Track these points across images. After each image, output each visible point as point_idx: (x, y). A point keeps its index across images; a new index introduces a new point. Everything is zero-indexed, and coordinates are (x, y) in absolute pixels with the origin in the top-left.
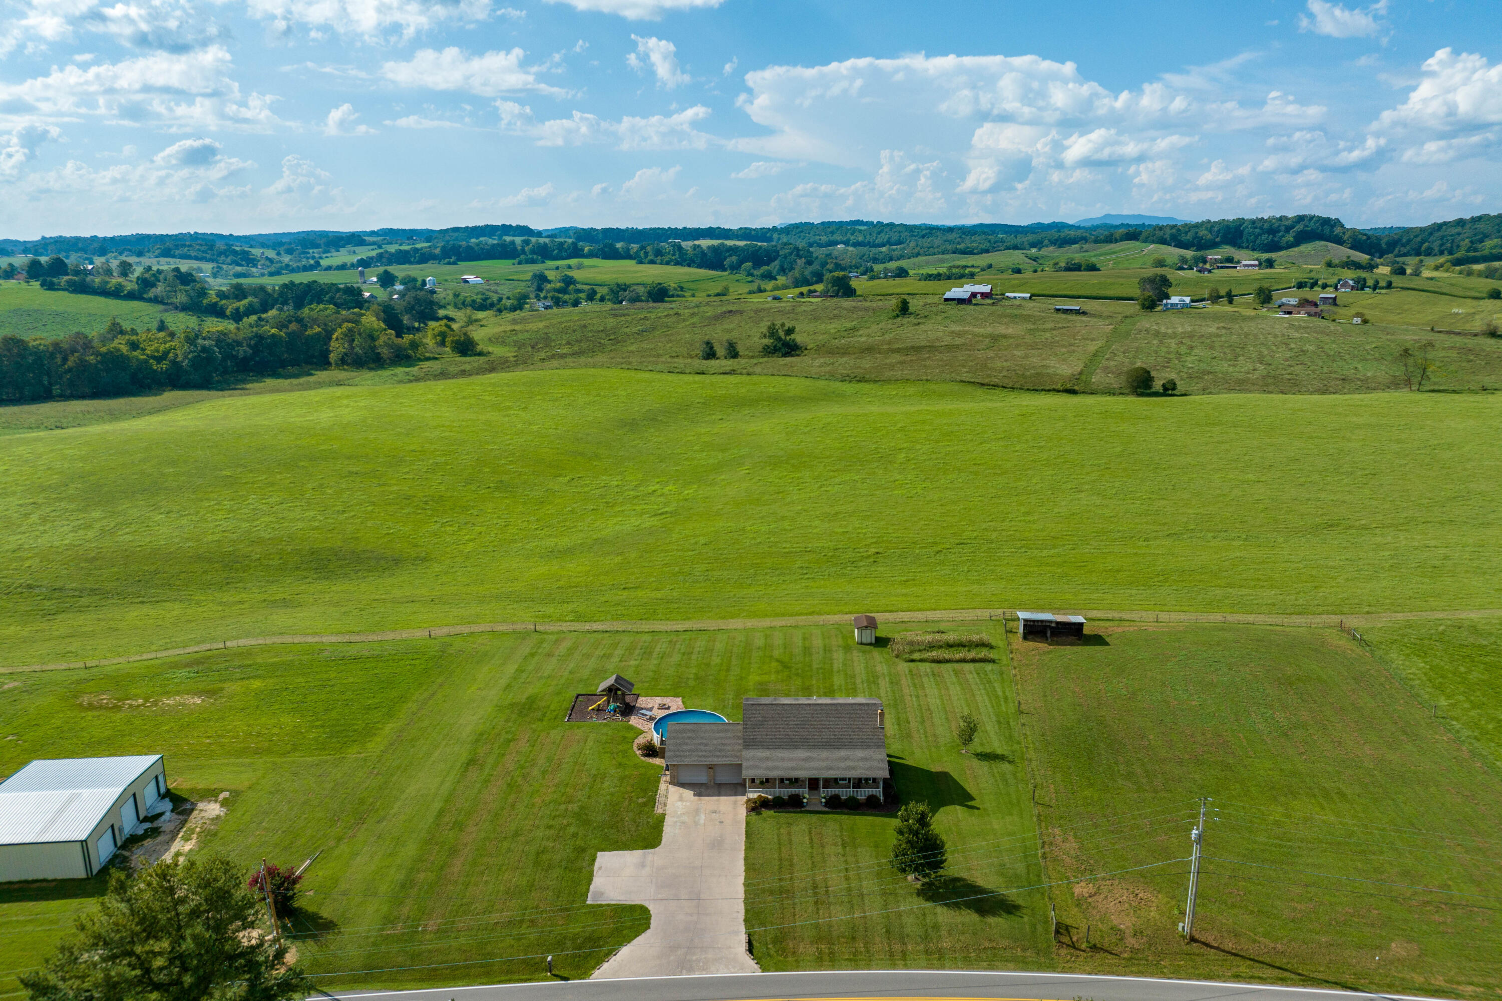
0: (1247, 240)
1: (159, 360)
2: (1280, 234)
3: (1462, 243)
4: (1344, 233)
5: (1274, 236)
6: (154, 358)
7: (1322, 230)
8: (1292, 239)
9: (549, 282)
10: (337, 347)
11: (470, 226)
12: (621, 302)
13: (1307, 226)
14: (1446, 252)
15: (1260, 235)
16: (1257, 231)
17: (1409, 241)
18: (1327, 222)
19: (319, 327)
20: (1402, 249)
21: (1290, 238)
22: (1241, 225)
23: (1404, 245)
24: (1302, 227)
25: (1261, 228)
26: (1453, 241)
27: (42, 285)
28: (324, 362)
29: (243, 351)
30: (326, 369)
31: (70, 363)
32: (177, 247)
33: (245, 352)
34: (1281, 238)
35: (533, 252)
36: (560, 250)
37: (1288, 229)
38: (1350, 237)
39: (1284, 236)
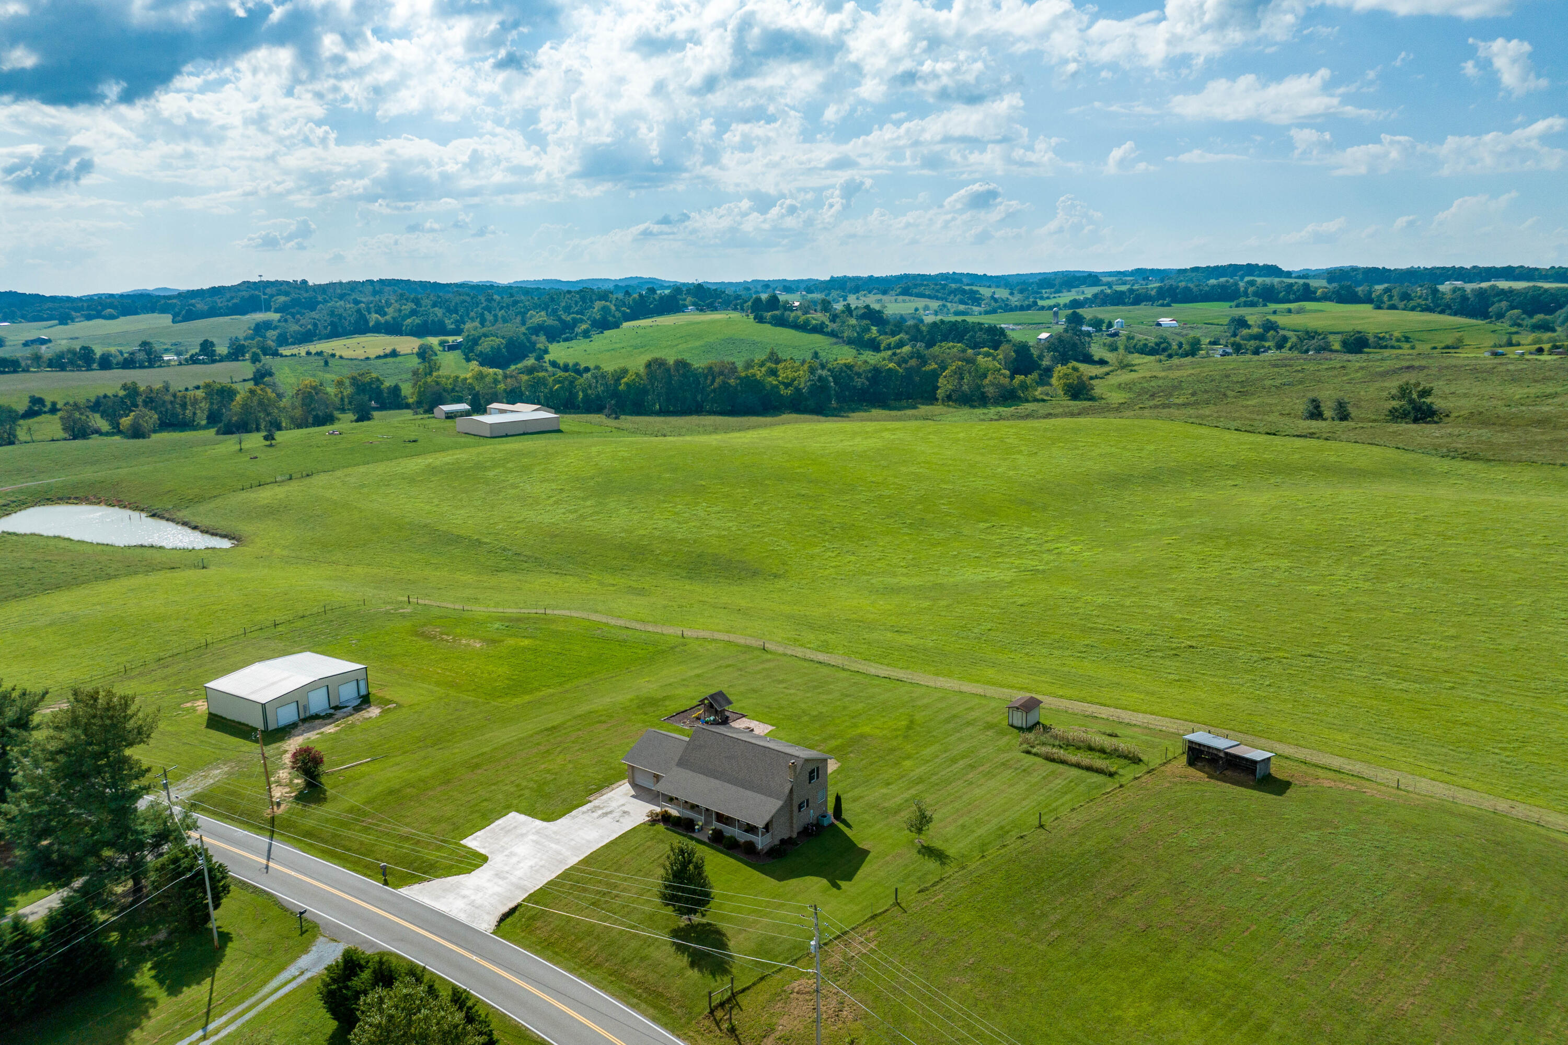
1: (787, 385)
6: (783, 383)
9: (1249, 327)
10: (945, 385)
11: (1212, 265)
12: (1307, 351)
19: (936, 363)
27: (755, 319)
28: (930, 397)
29: (859, 382)
30: (932, 404)
31: (716, 385)
32: (916, 286)
33: (863, 383)
35: (1256, 294)
36: (1288, 293)
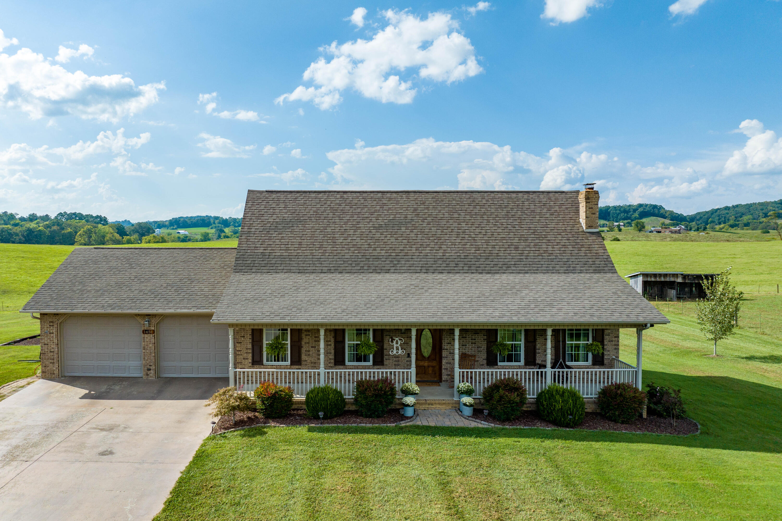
0: (613, 217)
2: (631, 213)
3: (730, 218)
4: (666, 212)
5: (628, 214)
7: (654, 211)
8: (637, 215)
13: (645, 209)
14: (722, 223)
15: (619, 213)
16: (618, 212)
17: (701, 218)
18: (655, 207)
19: (71, 229)
20: (697, 222)
21: (636, 215)
22: (608, 209)
23: (698, 220)
24: (642, 210)
25: (620, 210)
26: (725, 218)
34: (631, 215)
35: (219, 223)
36: (235, 223)
37: (635, 211)
38: (669, 214)
39: (633, 214)
